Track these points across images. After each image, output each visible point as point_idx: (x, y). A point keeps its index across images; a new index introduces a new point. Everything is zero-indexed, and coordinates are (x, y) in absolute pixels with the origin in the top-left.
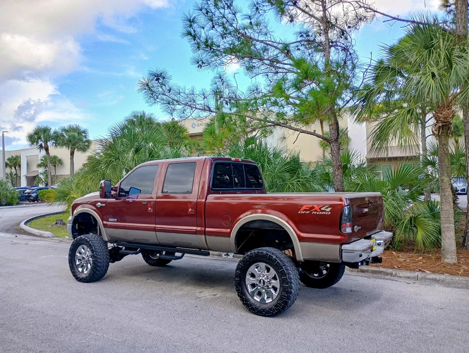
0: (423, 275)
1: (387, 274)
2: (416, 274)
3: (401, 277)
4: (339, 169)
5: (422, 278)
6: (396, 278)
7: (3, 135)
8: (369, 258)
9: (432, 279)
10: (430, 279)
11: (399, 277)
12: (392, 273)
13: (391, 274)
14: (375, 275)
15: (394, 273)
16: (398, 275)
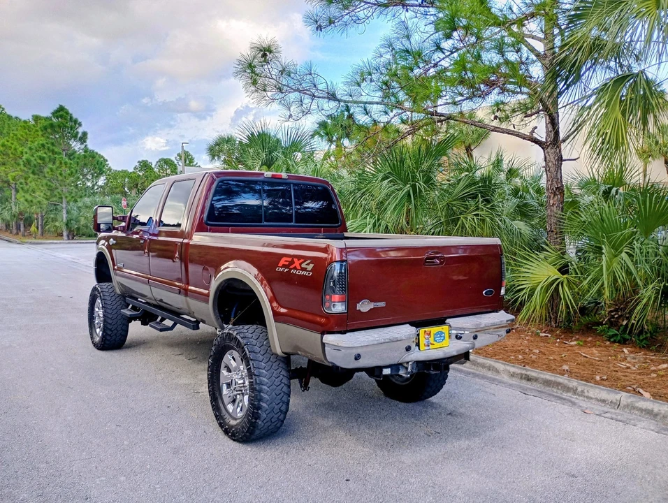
0: (629, 401)
1: (567, 389)
2: (618, 397)
3: (591, 398)
4: (555, 194)
5: (627, 406)
6: (581, 398)
7: (182, 147)
8: (408, 363)
9: (645, 410)
10: (641, 410)
11: (588, 397)
12: (577, 389)
13: (575, 391)
14: (548, 389)
15: (580, 389)
16: (586, 394)
